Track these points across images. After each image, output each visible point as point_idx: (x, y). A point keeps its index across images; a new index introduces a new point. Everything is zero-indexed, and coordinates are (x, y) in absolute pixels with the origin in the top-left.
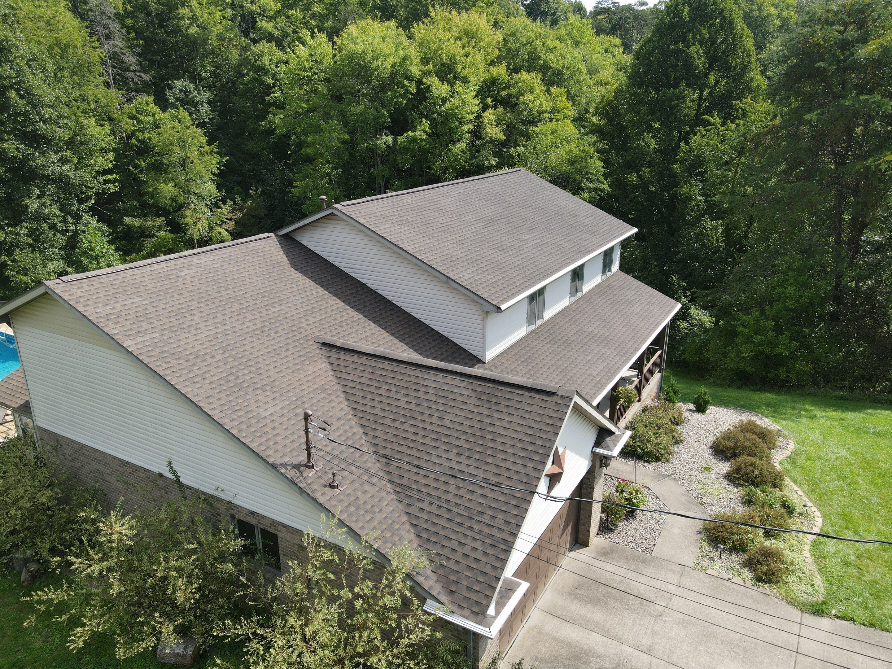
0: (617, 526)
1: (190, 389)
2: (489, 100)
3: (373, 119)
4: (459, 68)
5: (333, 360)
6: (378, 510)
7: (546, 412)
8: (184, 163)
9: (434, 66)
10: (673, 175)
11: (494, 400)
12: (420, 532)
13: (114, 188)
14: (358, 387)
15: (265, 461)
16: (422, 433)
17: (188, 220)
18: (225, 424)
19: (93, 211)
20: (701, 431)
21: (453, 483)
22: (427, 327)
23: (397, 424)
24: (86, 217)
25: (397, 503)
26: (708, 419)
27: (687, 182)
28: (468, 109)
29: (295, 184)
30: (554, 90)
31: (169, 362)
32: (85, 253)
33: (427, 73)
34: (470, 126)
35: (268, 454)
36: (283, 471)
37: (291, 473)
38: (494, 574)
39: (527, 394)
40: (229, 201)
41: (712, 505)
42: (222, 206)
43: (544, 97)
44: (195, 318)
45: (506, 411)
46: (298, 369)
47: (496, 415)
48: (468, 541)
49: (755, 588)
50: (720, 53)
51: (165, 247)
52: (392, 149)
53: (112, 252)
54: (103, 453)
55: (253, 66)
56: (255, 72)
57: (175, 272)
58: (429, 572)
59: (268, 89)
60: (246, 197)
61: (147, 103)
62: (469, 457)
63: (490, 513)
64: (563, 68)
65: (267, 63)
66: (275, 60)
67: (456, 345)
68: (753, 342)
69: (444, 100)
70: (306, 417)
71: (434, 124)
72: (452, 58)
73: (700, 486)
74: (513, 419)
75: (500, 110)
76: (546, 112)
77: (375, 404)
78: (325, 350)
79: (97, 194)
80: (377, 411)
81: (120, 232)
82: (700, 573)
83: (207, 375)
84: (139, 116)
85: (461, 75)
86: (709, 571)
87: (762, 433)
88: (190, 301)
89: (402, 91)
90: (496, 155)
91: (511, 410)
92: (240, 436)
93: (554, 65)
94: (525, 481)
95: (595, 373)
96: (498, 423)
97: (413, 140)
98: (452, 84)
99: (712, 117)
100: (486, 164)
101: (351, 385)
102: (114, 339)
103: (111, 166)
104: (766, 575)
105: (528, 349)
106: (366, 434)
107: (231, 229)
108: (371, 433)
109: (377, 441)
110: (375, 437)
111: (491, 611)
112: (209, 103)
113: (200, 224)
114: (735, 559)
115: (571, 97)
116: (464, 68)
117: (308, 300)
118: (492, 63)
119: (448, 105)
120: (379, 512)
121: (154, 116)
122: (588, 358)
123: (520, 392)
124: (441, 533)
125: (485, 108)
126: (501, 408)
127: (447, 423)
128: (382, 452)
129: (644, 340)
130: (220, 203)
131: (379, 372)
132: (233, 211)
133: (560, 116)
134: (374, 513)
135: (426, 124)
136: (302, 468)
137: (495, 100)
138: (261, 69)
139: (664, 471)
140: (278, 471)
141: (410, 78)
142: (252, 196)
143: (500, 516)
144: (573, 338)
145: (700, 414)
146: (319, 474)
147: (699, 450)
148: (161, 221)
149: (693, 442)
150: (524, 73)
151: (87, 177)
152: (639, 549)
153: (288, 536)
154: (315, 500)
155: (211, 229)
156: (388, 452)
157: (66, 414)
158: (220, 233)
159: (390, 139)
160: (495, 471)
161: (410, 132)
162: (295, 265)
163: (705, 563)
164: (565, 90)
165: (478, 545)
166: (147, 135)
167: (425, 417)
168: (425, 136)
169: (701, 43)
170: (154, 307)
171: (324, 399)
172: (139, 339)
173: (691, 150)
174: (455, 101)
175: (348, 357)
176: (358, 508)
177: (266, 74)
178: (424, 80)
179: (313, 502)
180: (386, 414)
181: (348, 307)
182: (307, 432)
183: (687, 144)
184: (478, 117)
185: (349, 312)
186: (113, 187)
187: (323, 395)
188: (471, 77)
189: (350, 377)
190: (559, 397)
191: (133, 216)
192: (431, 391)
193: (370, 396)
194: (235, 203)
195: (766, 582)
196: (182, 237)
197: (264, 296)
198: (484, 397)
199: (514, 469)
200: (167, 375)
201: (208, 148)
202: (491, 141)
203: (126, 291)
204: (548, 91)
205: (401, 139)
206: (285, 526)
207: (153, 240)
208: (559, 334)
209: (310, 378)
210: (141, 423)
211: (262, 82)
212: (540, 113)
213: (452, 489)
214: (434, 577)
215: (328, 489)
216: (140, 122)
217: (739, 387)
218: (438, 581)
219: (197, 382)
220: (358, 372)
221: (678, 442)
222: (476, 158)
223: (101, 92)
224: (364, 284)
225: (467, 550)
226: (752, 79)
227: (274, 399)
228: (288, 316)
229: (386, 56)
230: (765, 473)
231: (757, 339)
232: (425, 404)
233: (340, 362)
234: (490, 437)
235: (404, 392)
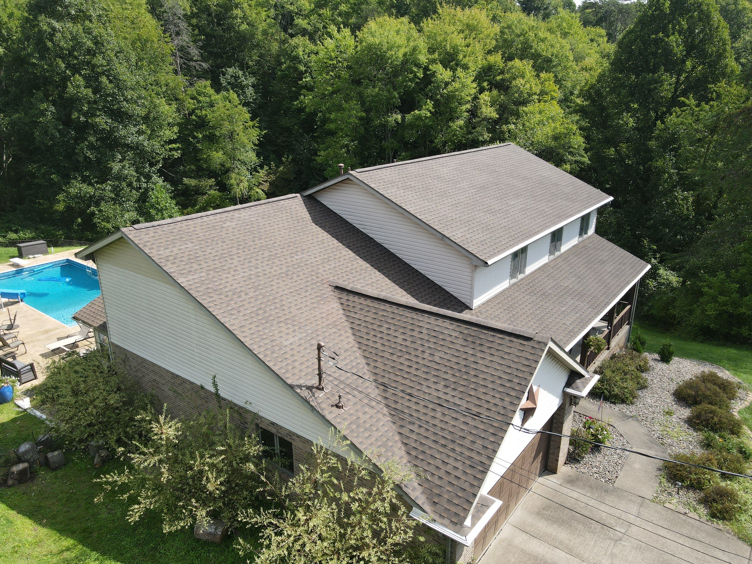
0: (583, 458)
1: (227, 320)
2: (485, 84)
3: (386, 100)
4: (461, 56)
5: (343, 301)
6: (375, 429)
7: (524, 354)
8: (231, 136)
9: (439, 55)
10: (649, 151)
11: (478, 342)
12: (410, 450)
13: (177, 155)
14: (364, 324)
15: (285, 382)
16: (415, 366)
17: (233, 181)
18: (254, 349)
19: (161, 173)
20: (665, 379)
21: (439, 410)
22: (424, 276)
23: (394, 358)
24: (155, 178)
25: (392, 424)
26: (671, 368)
27: (662, 156)
28: (466, 91)
29: (319, 154)
30: (543, 75)
31: (212, 297)
32: (152, 206)
33: (433, 61)
34: (468, 106)
35: (287, 376)
36: (298, 391)
37: (305, 393)
38: (471, 491)
39: (507, 338)
40: (265, 167)
41: (672, 445)
42: (260, 170)
43: (533, 81)
44: (234, 261)
45: (488, 352)
46: (314, 308)
47: (479, 355)
48: (451, 461)
49: (710, 523)
50: (697, 41)
51: (214, 203)
52: (400, 126)
53: (173, 206)
54: (159, 367)
55: (290, 56)
56: (291, 61)
57: (220, 223)
58: (416, 484)
59: (301, 75)
60: (279, 163)
61: (205, 87)
62: (454, 389)
63: (470, 438)
64: (552, 56)
65: (301, 53)
66: (307, 51)
67: (448, 293)
68: (718, 302)
69: (447, 84)
70: (319, 347)
71: (437, 104)
72: (455, 48)
73: (661, 428)
74: (494, 359)
75: (495, 92)
76: (535, 94)
77: (377, 339)
78: (337, 293)
79: (164, 159)
80: (378, 346)
81: (180, 190)
82: (658, 505)
83: (242, 309)
84: (198, 97)
85: (462, 62)
86: (667, 505)
87: (722, 384)
88: (231, 248)
89: (411, 76)
90: (489, 131)
91: (493, 351)
92: (266, 360)
93: (544, 53)
94: (502, 413)
95: (568, 323)
96: (481, 362)
97: (419, 118)
98: (454, 70)
99: (688, 99)
100: (481, 139)
101: (358, 322)
102: (171, 276)
103: (175, 137)
104: (720, 512)
105: (510, 299)
106: (368, 364)
107: (266, 189)
108: (372, 364)
109: (377, 371)
110: (376, 367)
111: (468, 522)
112: (253, 86)
113: (241, 185)
114: (692, 496)
115: (558, 81)
116: (465, 56)
117: (325, 250)
118: (489, 52)
119: (450, 88)
120: (376, 431)
121: (210, 97)
122: (564, 309)
123: (501, 336)
124: (427, 452)
125: (482, 91)
126: (484, 348)
127: (437, 359)
128: (381, 380)
129: (616, 296)
130: (259, 168)
131: (381, 313)
132: (268, 174)
133: (547, 98)
134: (372, 431)
135: (430, 104)
136: (314, 390)
137: (490, 83)
138: (296, 59)
139: (628, 412)
140: (294, 391)
141: (418, 66)
142: (284, 163)
143: (479, 442)
144: (550, 292)
145: (665, 364)
146: (328, 396)
147: (662, 396)
148: (212, 181)
149: (657, 388)
150: (517, 60)
151: (157, 145)
152: (602, 479)
153: (300, 445)
154: (323, 417)
155: (250, 189)
156: (385, 381)
157: (133, 334)
158: (257, 192)
159: (399, 117)
160: (476, 403)
161: (416, 111)
162: (316, 221)
163: (663, 497)
164: (553, 75)
165: (459, 465)
166: (204, 112)
167: (418, 353)
168: (429, 114)
169: (680, 33)
170: (203, 251)
171: (335, 333)
172: (190, 277)
173: (667, 128)
174: (456, 85)
175: (356, 299)
176: (358, 426)
177: (300, 62)
178: (430, 67)
179: (321, 418)
180: (386, 349)
181: (358, 257)
182: (319, 359)
183: (663, 122)
184: (476, 98)
185: (359, 261)
186: (176, 154)
187: (334, 330)
188: (471, 64)
189: (357, 316)
190: (535, 342)
191: (191, 177)
192: (424, 331)
193: (372, 333)
194: (270, 168)
195: (720, 519)
196: (227, 195)
197: (290, 246)
198: (470, 339)
199: (493, 402)
200: (210, 307)
201: (251, 123)
202: (486, 119)
203: (182, 238)
204: (538, 76)
205: (409, 117)
206: (298, 436)
207: (205, 197)
208: (538, 287)
209: (324, 315)
210: (189, 345)
211: (296, 69)
212: (530, 95)
213: (439, 415)
214: (420, 489)
215: (334, 409)
216: (199, 102)
217: (702, 342)
218: (423, 492)
219: (233, 314)
220: (363, 312)
221: (643, 387)
222: (472, 133)
223: (171, 76)
224: (372, 238)
225: (449, 468)
226: (727, 65)
227: (294, 331)
228: (308, 263)
229: (399, 47)
230: (725, 420)
231: (722, 299)
232: (419, 342)
233: (350, 303)
234: (474, 374)
235: (401, 330)
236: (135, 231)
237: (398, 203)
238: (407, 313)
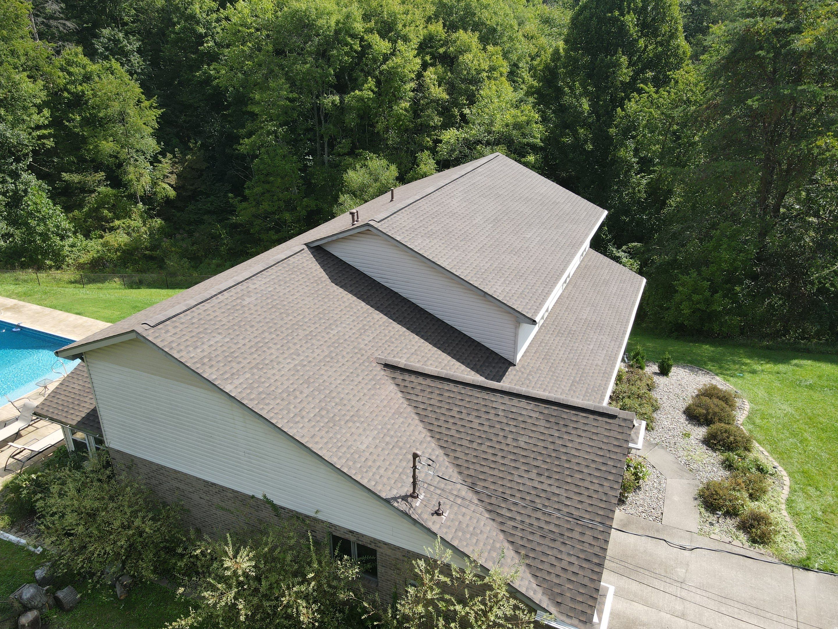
0: (627, 498)
1: (295, 431)
2: (428, 58)
3: (320, 77)
4: (400, 26)
5: (399, 381)
6: (479, 532)
7: (612, 434)
8: (122, 117)
9: (376, 23)
10: (609, 138)
11: (562, 422)
12: (518, 549)
13: (50, 143)
14: (430, 409)
15: (379, 497)
16: (500, 454)
17: (131, 176)
18: (335, 463)
19: (30, 168)
20: (672, 396)
21: (539, 502)
22: (460, 333)
23: (475, 445)
24: (25, 176)
25: (491, 522)
26: (673, 382)
27: (623, 145)
28: (409, 67)
29: (241, 142)
30: (490, 48)
31: (269, 403)
32: (30, 214)
33: (370, 31)
34: (412, 85)
35: (379, 488)
36: (396, 504)
37: (402, 506)
38: (592, 586)
39: (591, 417)
40: (168, 154)
41: (699, 471)
42: (163, 160)
43: (482, 55)
44: (273, 351)
45: (575, 433)
46: (373, 395)
47: (566, 437)
48: (564, 557)
49: (752, 549)
50: (650, 19)
51: (108, 203)
52: (341, 109)
53: (58, 212)
54: (186, 474)
55: (183, 14)
56: (186, 21)
57: (239, 301)
58: (534, 586)
59: (200, 39)
60: (186, 149)
61: (76, 54)
62: (549, 477)
63: (578, 529)
64: (497, 25)
65: (198, 11)
66: (206, 8)
67: (488, 349)
68: (693, 301)
69: (386, 58)
70: (415, 456)
71: (378, 83)
72: (393, 15)
73: (685, 453)
74: (583, 440)
75: (440, 69)
76: (484, 70)
77: (449, 426)
78: (388, 372)
79: (33, 151)
80: (453, 433)
81: (58, 188)
82: (705, 538)
83: (304, 413)
84: (68, 68)
85: (402, 33)
86: (713, 536)
87: (724, 397)
88: (262, 332)
89: (347, 49)
90: (440, 114)
91: (579, 432)
92: (351, 473)
93: (488, 22)
94: (604, 499)
95: (600, 363)
96: (570, 445)
97: (361, 99)
98: (394, 42)
99: (647, 85)
100: (432, 124)
101: (422, 406)
102: (215, 385)
103: (46, 122)
104: (760, 537)
105: (544, 345)
106: (447, 455)
107: (173, 183)
108: (451, 454)
109: (459, 462)
110: (456, 458)
111: (595, 619)
112: (139, 51)
113: (143, 179)
114: (731, 523)
115: (505, 55)
116: (404, 26)
117: (357, 317)
118: (429, 20)
119: (390, 63)
120: (480, 533)
121: (84, 67)
122: (591, 347)
124: (537, 549)
125: (425, 66)
126: (570, 430)
127: (522, 445)
128: (466, 472)
129: (628, 322)
130: (160, 156)
131: (447, 394)
132: (174, 164)
133: (496, 74)
134: (477, 535)
135: (371, 83)
136: (410, 499)
137: (433, 57)
138: (192, 17)
139: (652, 439)
140: (392, 505)
141: (353, 36)
142: (192, 149)
143: (588, 532)
144: (574, 328)
145: (665, 377)
146: (425, 503)
147: (675, 415)
148: (101, 175)
149: (668, 408)
150: (461, 31)
151: (24, 135)
152: (650, 519)
153: (389, 552)
155: (154, 184)
156: (472, 473)
157: (144, 439)
158: (164, 189)
159: (337, 98)
160: (575, 490)
161: (357, 92)
162: (335, 280)
163: (707, 528)
164: (501, 48)
165: (573, 559)
166: (80, 88)
167: (500, 439)
168: (371, 95)
169: (635, 11)
171: (403, 423)
172: (237, 382)
173: (627, 116)
174: (398, 60)
175: (413, 378)
176: (464, 533)
177: (198, 23)
178: (366, 37)
180: (462, 436)
181: (391, 321)
182: (415, 467)
183: (623, 110)
184: (419, 76)
185: (394, 325)
186: (48, 143)
187: (401, 420)
188: (412, 36)
189: (420, 399)
190: (621, 419)
191: (71, 172)
192: (500, 413)
193: (443, 418)
194: (175, 157)
195: (760, 543)
196: (124, 192)
198: (552, 420)
199: (593, 488)
200: (272, 418)
201: (147, 103)
202: (437, 101)
204: (484, 49)
205: (347, 98)
206: (385, 544)
207: (93, 195)
208: (563, 325)
209: (385, 402)
210: (233, 452)
211: (194, 31)
212: (479, 72)
214: (539, 590)
215: (435, 516)
216: (70, 74)
218: (543, 593)
219: (298, 422)
220: (426, 394)
221: (656, 409)
222: (420, 117)
223: (29, 44)
224: (396, 293)
225: (564, 564)
226: (678, 46)
227: (364, 430)
228: (347, 337)
229: (330, 14)
230: (739, 439)
231: (696, 297)
232: (498, 426)
233: (407, 384)
234: (565, 458)
235: (475, 413)
236: (152, 330)
237: (430, 257)
238: (476, 393)
